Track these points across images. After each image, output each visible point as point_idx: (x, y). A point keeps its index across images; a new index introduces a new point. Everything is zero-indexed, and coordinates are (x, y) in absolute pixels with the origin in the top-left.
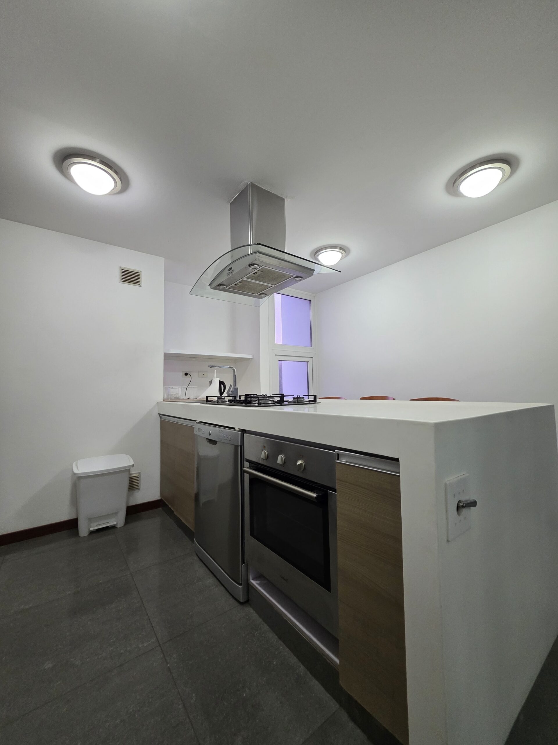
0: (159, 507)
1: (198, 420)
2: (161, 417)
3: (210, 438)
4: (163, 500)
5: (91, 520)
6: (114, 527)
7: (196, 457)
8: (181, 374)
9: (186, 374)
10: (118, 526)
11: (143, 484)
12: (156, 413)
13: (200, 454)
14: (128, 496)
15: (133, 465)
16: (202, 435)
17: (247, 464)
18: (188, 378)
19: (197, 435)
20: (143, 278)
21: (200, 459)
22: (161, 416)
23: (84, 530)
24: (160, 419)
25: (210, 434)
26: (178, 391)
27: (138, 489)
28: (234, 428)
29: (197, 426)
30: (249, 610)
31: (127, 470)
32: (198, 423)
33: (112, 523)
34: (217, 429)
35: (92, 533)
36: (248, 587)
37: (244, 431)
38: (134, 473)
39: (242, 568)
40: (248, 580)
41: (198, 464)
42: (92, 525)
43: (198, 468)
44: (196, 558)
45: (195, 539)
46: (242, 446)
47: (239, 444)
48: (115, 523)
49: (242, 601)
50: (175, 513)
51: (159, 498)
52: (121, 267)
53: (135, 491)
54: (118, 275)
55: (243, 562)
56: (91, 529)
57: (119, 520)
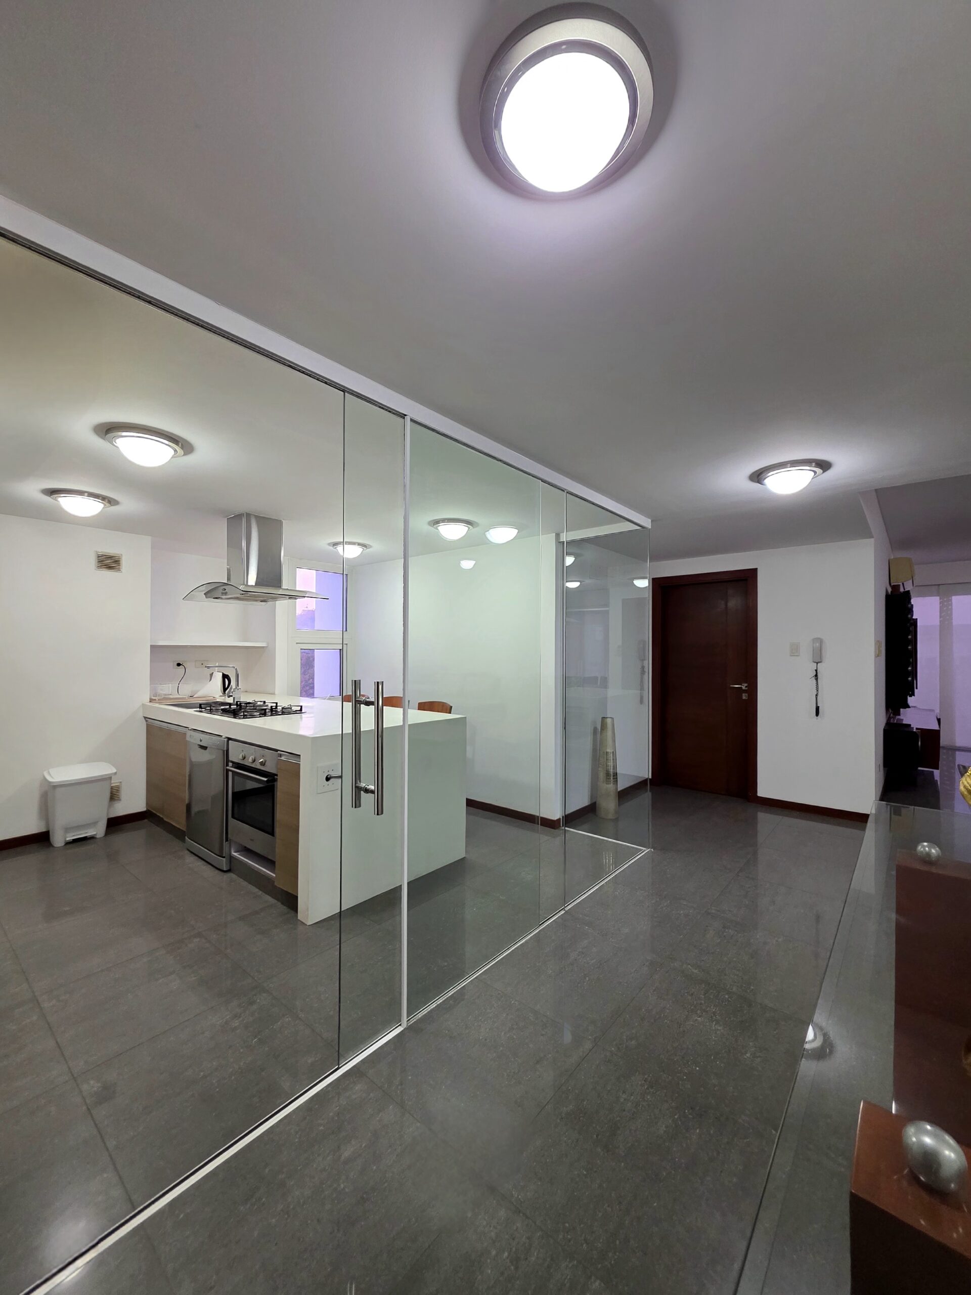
0: (144, 819)
1: (191, 727)
2: (146, 721)
3: (202, 744)
4: (150, 811)
5: (67, 830)
6: (92, 838)
7: (188, 761)
8: (172, 665)
9: (179, 665)
10: (98, 836)
11: (124, 794)
12: (141, 715)
13: (194, 760)
14: (110, 806)
15: (115, 773)
16: (194, 742)
17: (230, 764)
18: (181, 668)
19: (189, 741)
20: (124, 562)
21: (192, 764)
22: (147, 719)
23: (59, 839)
24: (145, 723)
25: (201, 741)
26: (167, 689)
27: (119, 800)
28: (221, 736)
29: (189, 733)
30: (232, 875)
31: (108, 778)
32: (191, 730)
33: (90, 833)
34: (208, 737)
35: (68, 843)
36: (231, 859)
37: (229, 739)
38: (115, 782)
39: (225, 844)
40: (230, 853)
41: (190, 771)
42: (68, 835)
43: (190, 776)
44: (187, 852)
45: (186, 837)
46: (228, 751)
47: (225, 749)
48: (95, 833)
49: (225, 869)
50: (165, 819)
51: (145, 809)
52: (96, 551)
53: (116, 802)
54: (93, 561)
55: (227, 840)
56: (68, 839)
57: (99, 830)
